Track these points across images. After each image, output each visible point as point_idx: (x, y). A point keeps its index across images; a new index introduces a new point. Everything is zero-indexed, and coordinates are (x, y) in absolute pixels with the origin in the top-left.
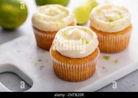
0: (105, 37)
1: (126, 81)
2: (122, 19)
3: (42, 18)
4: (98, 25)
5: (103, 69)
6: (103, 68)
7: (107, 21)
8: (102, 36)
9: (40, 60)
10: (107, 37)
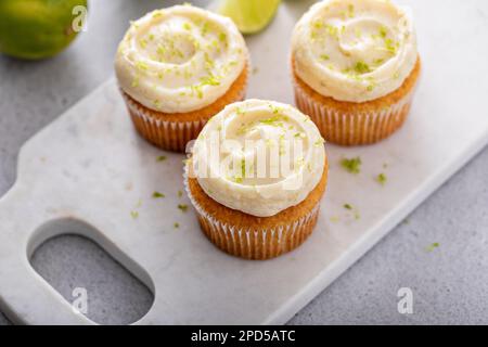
0: (344, 117)
1: (412, 232)
2: (392, 60)
3: (150, 74)
4: (323, 84)
5: (348, 211)
6: (347, 207)
7: (347, 70)
8: (336, 115)
9: (157, 195)
10: (352, 118)
